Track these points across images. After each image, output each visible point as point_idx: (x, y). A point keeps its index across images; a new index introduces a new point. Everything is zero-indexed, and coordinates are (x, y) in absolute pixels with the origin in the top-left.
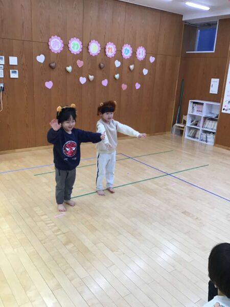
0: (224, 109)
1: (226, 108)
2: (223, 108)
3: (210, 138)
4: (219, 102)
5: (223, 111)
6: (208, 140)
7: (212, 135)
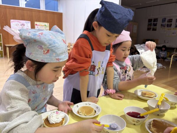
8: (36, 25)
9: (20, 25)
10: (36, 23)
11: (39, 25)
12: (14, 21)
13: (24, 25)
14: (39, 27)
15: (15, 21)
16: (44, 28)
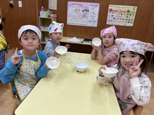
8: (111, 10)
9: (81, 10)
12: (73, 4)
13: (88, 11)
15: (75, 4)
16: (124, 17)
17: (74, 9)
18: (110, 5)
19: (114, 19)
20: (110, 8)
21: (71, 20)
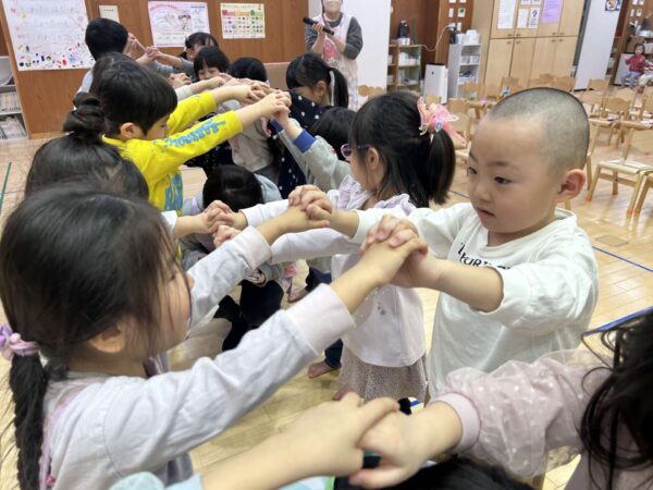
0: (22, 64)
1: (24, 61)
2: (18, 63)
3: (9, 129)
4: (6, 54)
5: (20, 69)
6: (8, 133)
7: (11, 122)
8: (225, 12)
9: (176, 17)
10: (224, 7)
11: (233, 14)
12: (158, 6)
13: (189, 17)
14: (234, 20)
15: (162, 5)
16: (248, 22)
17: (163, 15)
18: (222, 4)
19: (234, 27)
20: (222, 8)
21: (160, 38)
